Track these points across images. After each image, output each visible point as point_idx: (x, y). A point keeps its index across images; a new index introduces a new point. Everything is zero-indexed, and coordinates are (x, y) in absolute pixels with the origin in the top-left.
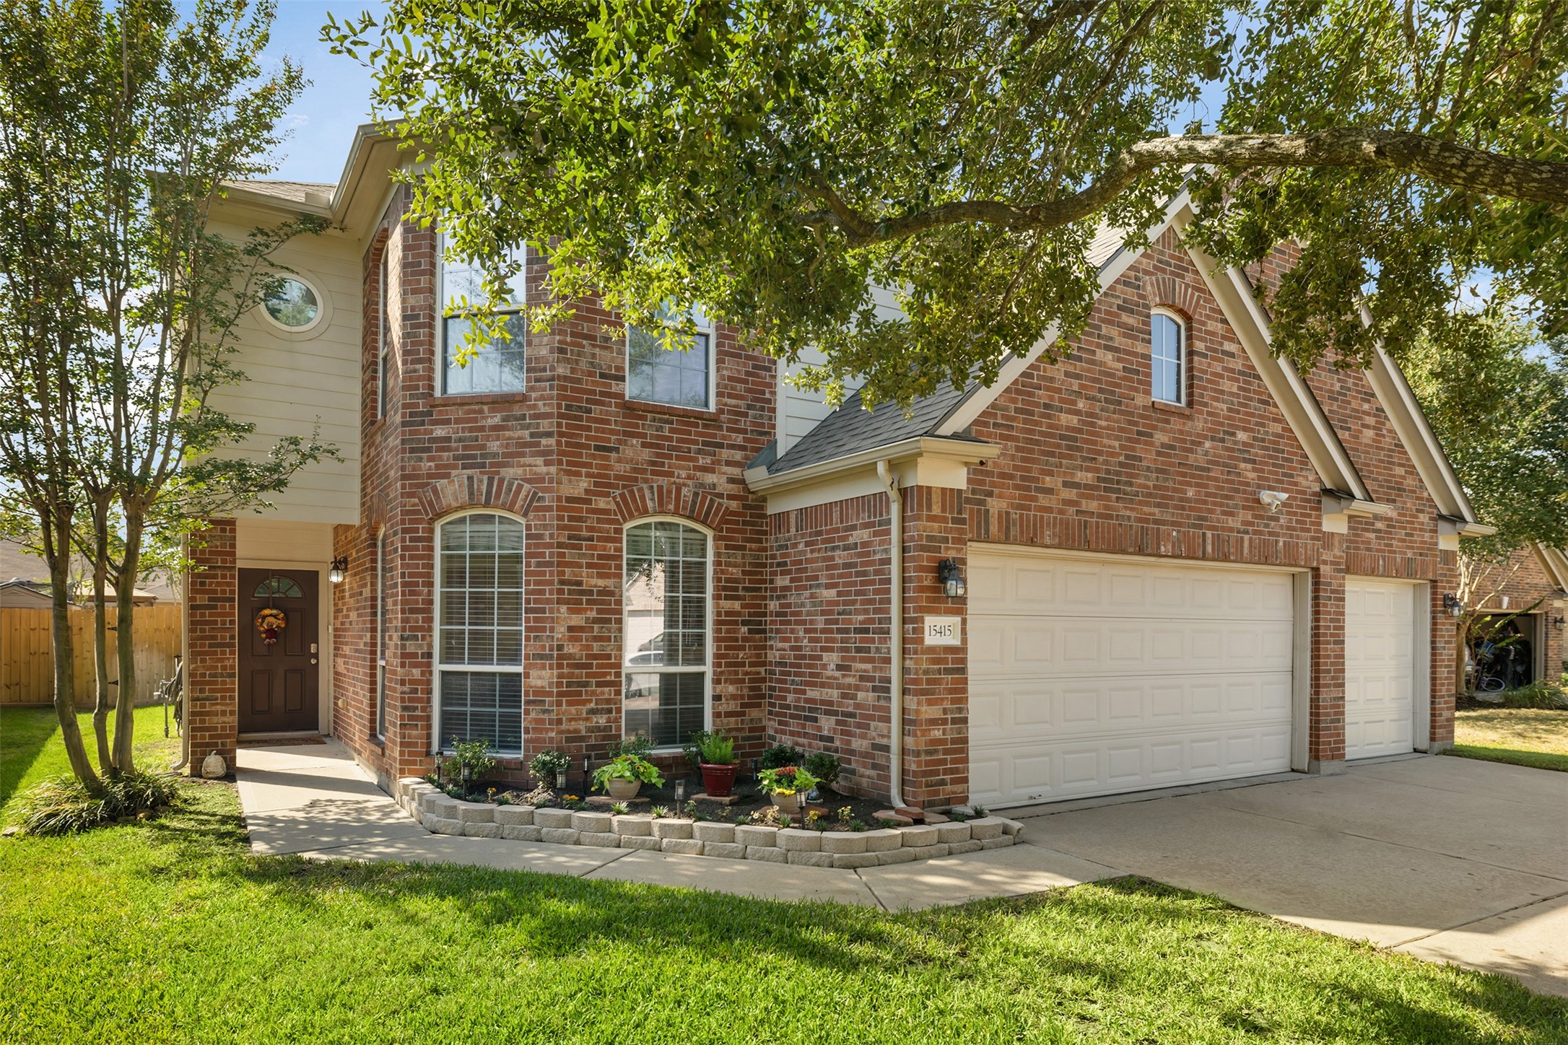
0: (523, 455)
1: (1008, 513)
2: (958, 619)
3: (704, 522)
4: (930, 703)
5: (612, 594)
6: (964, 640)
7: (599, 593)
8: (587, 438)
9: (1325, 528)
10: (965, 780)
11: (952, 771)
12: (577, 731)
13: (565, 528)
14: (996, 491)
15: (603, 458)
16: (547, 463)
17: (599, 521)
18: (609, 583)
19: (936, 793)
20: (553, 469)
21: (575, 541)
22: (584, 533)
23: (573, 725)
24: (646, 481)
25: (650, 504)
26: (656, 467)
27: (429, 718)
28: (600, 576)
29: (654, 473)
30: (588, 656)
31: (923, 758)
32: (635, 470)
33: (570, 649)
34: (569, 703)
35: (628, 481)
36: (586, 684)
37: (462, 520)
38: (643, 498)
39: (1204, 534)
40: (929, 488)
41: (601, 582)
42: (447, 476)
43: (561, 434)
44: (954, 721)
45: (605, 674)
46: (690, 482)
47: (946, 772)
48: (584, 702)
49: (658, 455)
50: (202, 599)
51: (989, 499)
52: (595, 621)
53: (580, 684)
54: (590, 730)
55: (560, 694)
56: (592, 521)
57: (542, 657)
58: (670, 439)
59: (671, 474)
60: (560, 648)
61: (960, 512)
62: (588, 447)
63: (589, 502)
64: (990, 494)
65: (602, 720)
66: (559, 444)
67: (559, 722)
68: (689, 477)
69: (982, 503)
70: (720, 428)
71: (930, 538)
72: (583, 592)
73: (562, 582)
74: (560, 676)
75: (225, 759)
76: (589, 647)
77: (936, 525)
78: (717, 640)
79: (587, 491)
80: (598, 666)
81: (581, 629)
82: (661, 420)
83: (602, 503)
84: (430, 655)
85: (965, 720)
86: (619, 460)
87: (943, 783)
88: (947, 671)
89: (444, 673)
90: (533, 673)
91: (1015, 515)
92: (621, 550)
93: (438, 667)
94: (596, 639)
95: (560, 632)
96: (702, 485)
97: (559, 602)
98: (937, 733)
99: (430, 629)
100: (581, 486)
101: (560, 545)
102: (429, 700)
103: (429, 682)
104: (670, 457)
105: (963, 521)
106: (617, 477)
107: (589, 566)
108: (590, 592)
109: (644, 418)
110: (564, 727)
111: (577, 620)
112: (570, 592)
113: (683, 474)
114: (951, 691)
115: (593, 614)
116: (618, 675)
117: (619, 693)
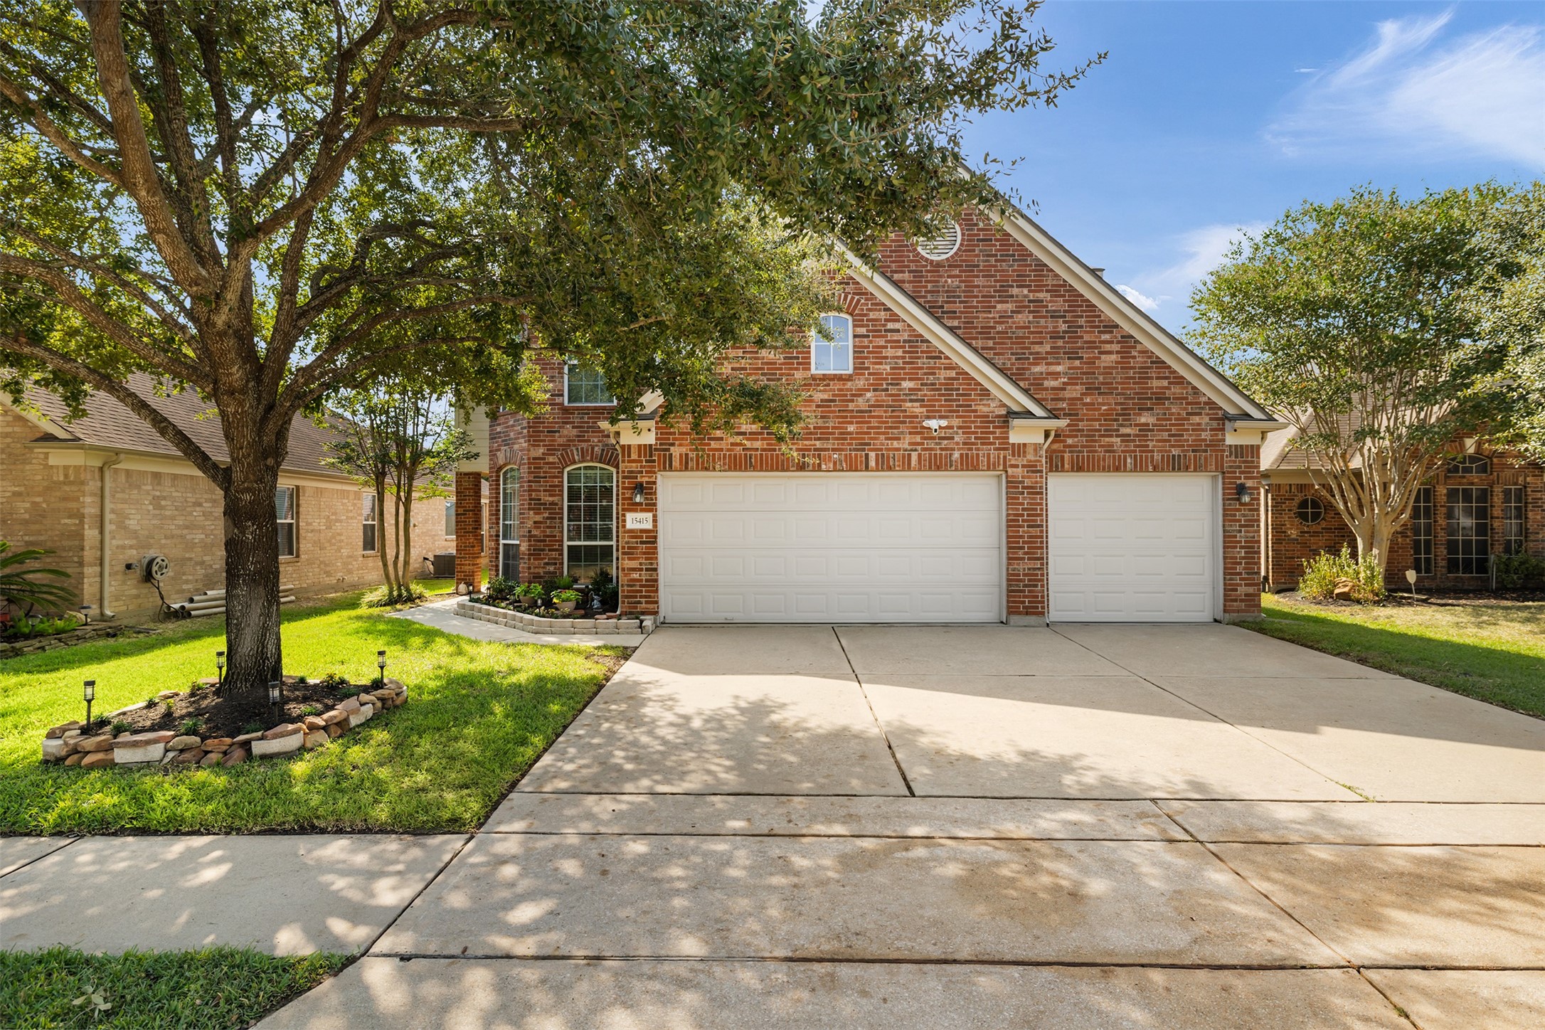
0: (518, 438)
1: (687, 455)
2: (650, 515)
3: (608, 464)
4: (629, 559)
5: (557, 505)
6: (655, 526)
7: (550, 504)
8: (543, 427)
9: (1011, 441)
10: (657, 602)
11: (645, 597)
12: (536, 574)
13: (532, 473)
14: (677, 442)
15: (551, 436)
16: (525, 442)
17: (550, 468)
18: (556, 499)
19: (636, 608)
20: (527, 444)
21: (537, 479)
22: (542, 475)
23: (536, 570)
24: (574, 446)
25: (576, 458)
26: (580, 438)
27: (497, 566)
28: (551, 495)
29: (579, 441)
30: (544, 536)
31: (626, 588)
32: (569, 441)
33: (534, 532)
34: (534, 559)
35: (565, 446)
36: (543, 550)
37: (507, 471)
38: (573, 455)
39: (867, 455)
40: (629, 446)
41: (551, 499)
42: (500, 450)
43: (530, 427)
44: (647, 570)
45: (553, 545)
46: (600, 444)
47: (641, 597)
48: (542, 559)
49: (581, 432)
51: (672, 448)
52: (548, 518)
53: (539, 550)
54: (543, 573)
55: (529, 554)
56: (546, 468)
57: (524, 536)
58: (588, 422)
59: (589, 441)
60: (530, 532)
61: (651, 456)
62: (544, 432)
63: (545, 459)
64: (673, 445)
65: (552, 568)
66: (529, 432)
67: (529, 568)
68: (599, 441)
69: (668, 450)
72: (541, 504)
73: (531, 500)
74: (530, 546)
76: (544, 532)
77: (634, 464)
79: (543, 454)
80: (549, 541)
81: (540, 523)
82: (583, 413)
83: (551, 459)
84: (499, 536)
85: (656, 570)
86: (560, 437)
87: (640, 603)
88: (642, 543)
89: (504, 545)
90: (522, 544)
91: (692, 455)
92: (563, 482)
93: (502, 542)
94: (549, 527)
95: (530, 524)
96: (606, 445)
97: (530, 509)
98: (635, 576)
99: (498, 523)
100: (540, 451)
101: (530, 482)
102: (498, 557)
103: (497, 549)
104: (588, 432)
105: (654, 461)
106: (559, 445)
107: (545, 491)
108: (545, 504)
109: (574, 413)
110: (531, 571)
111: (538, 518)
112: (535, 504)
114: (645, 553)
115: (548, 515)
116: (562, 545)
117: (562, 554)
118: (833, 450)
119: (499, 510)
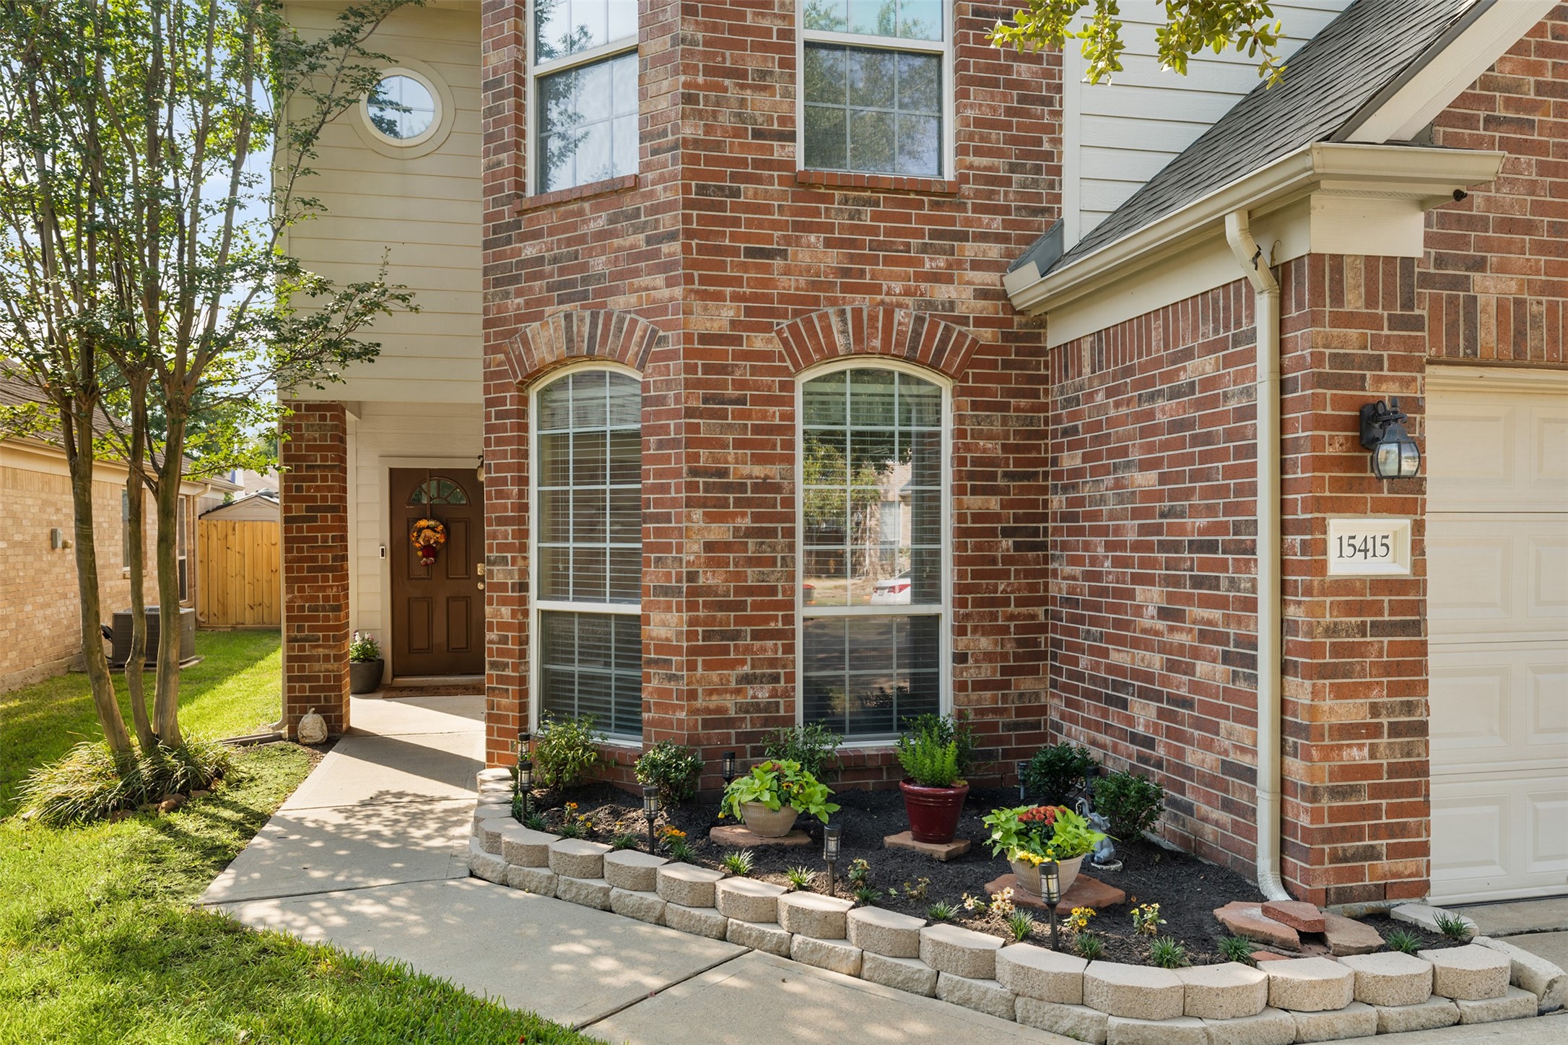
0: (636, 273)
1: (1520, 303)
2: (1403, 524)
3: (934, 366)
4: (1340, 693)
5: (777, 488)
6: (1419, 565)
7: (756, 488)
8: (734, 237)
10: (1423, 849)
11: (1391, 831)
12: (720, 710)
13: (698, 384)
14: (1493, 258)
15: (759, 268)
16: (670, 283)
17: (754, 371)
18: (773, 471)
19: (1357, 874)
20: (678, 291)
21: (714, 405)
22: (730, 392)
23: (715, 702)
24: (833, 302)
25: (839, 340)
26: (850, 278)
27: (523, 680)
28: (758, 460)
29: (847, 288)
30: (738, 591)
31: (1325, 803)
32: (815, 285)
33: (708, 578)
34: (708, 666)
35: (804, 303)
36: (736, 635)
37: (562, 384)
38: (828, 330)
40: (1337, 259)
41: (759, 471)
42: (538, 316)
43: (689, 234)
44: (1395, 730)
45: (767, 619)
46: (909, 301)
47: (1376, 832)
48: (732, 665)
49: (852, 259)
50: (299, 509)
51: (1476, 276)
52: (750, 533)
53: (724, 635)
54: (742, 708)
55: (693, 651)
56: (743, 371)
57: (666, 591)
58: (873, 231)
59: (876, 289)
60: (692, 577)
61: (1408, 304)
62: (734, 252)
63: (737, 340)
64: (1480, 265)
65: (762, 693)
66: (686, 249)
67: (692, 695)
68: (907, 292)
69: (1462, 283)
70: (962, 207)
71: (1338, 360)
72: (728, 488)
73: (694, 472)
74: (691, 623)
75: (328, 720)
76: (739, 576)
77: (1353, 333)
78: (959, 561)
79: (734, 324)
80: (756, 606)
81: (727, 546)
82: (857, 201)
83: (759, 342)
84: (523, 587)
85: (1421, 729)
86: (787, 271)
87: (1371, 854)
88: (1378, 628)
89: (545, 614)
90: (655, 616)
91: (1537, 305)
92: (791, 417)
93: (536, 605)
94: (751, 562)
95: (693, 551)
96: (930, 305)
97: (690, 503)
98: (1357, 754)
99: (524, 548)
100: (722, 316)
101: (690, 413)
102: (523, 654)
103: (523, 627)
104: (874, 260)
105: (1417, 323)
106: (784, 298)
107: (739, 444)
108: (741, 487)
109: (830, 199)
110: (700, 703)
111: (719, 532)
112: (708, 487)
113: (897, 287)
114: (1388, 669)
115: (746, 522)
116: (789, 620)
117: (790, 649)
119: (525, 508)
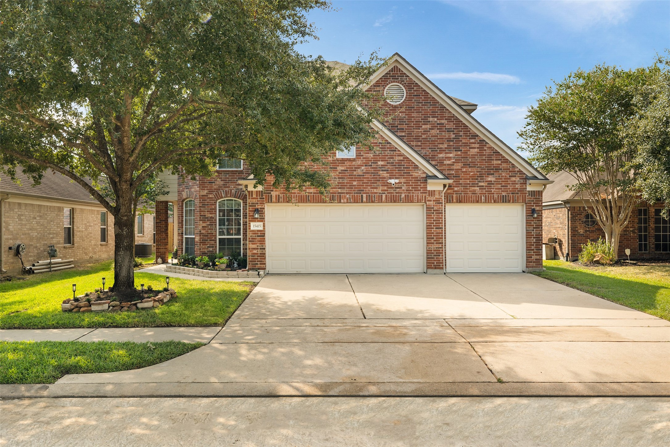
0: (194, 186)
1: (279, 195)
2: (262, 223)
3: (239, 198)
4: (252, 244)
5: (213, 218)
6: (264, 229)
7: (210, 218)
8: (207, 180)
9: (428, 189)
10: (265, 264)
11: (260, 261)
12: (204, 252)
13: (201, 203)
14: (274, 190)
15: (211, 185)
16: (198, 187)
17: (210, 200)
18: (213, 215)
19: (256, 266)
20: (198, 189)
21: (204, 206)
22: (206, 204)
23: (204, 250)
24: (222, 189)
25: (223, 195)
26: (225, 186)
27: (182, 248)
28: (210, 214)
29: (224, 187)
30: (207, 233)
31: (251, 257)
32: (219, 187)
33: (203, 232)
34: (203, 245)
35: (218, 190)
36: (207, 240)
37: (187, 201)
38: (221, 194)
40: (252, 191)
41: (210, 215)
42: (184, 191)
43: (200, 180)
44: (260, 249)
45: (212, 238)
46: (235, 189)
47: (258, 261)
48: (206, 245)
49: (225, 183)
50: (158, 221)
51: (272, 192)
52: (209, 225)
53: (205, 240)
54: (208, 251)
55: (200, 242)
56: (208, 200)
57: (197, 234)
58: (229, 178)
59: (229, 187)
60: (200, 231)
61: (262, 196)
62: (207, 183)
63: (207, 196)
64: (272, 191)
65: (211, 249)
66: (199, 182)
67: (200, 249)
68: (234, 187)
69: (270, 193)
70: (243, 174)
71: (252, 203)
72: (206, 218)
73: (201, 216)
74: (200, 238)
75: (163, 260)
76: (207, 231)
77: (254, 200)
78: (243, 229)
79: (207, 193)
80: (210, 236)
81: (205, 227)
82: (226, 174)
83: (211, 196)
84: (183, 234)
85: (264, 249)
86: (215, 185)
87: (257, 264)
88: (258, 236)
89: (186, 238)
90: (196, 237)
91: (281, 195)
92: (216, 207)
93: (184, 236)
94: (209, 229)
95: (200, 227)
96: (238, 189)
97: (200, 220)
98: (255, 251)
99: (182, 227)
100: (205, 192)
101: (200, 207)
102: (182, 244)
103: (182, 240)
104: (229, 183)
105: (264, 198)
106: (214, 189)
107: (208, 211)
108: (208, 218)
109: (222, 174)
110: (201, 250)
111: (204, 225)
112: (203, 218)
113: (233, 187)
114: (259, 241)
115: (209, 223)
116: (216, 238)
117: (216, 242)
118: (347, 193)
119: (183, 221)
